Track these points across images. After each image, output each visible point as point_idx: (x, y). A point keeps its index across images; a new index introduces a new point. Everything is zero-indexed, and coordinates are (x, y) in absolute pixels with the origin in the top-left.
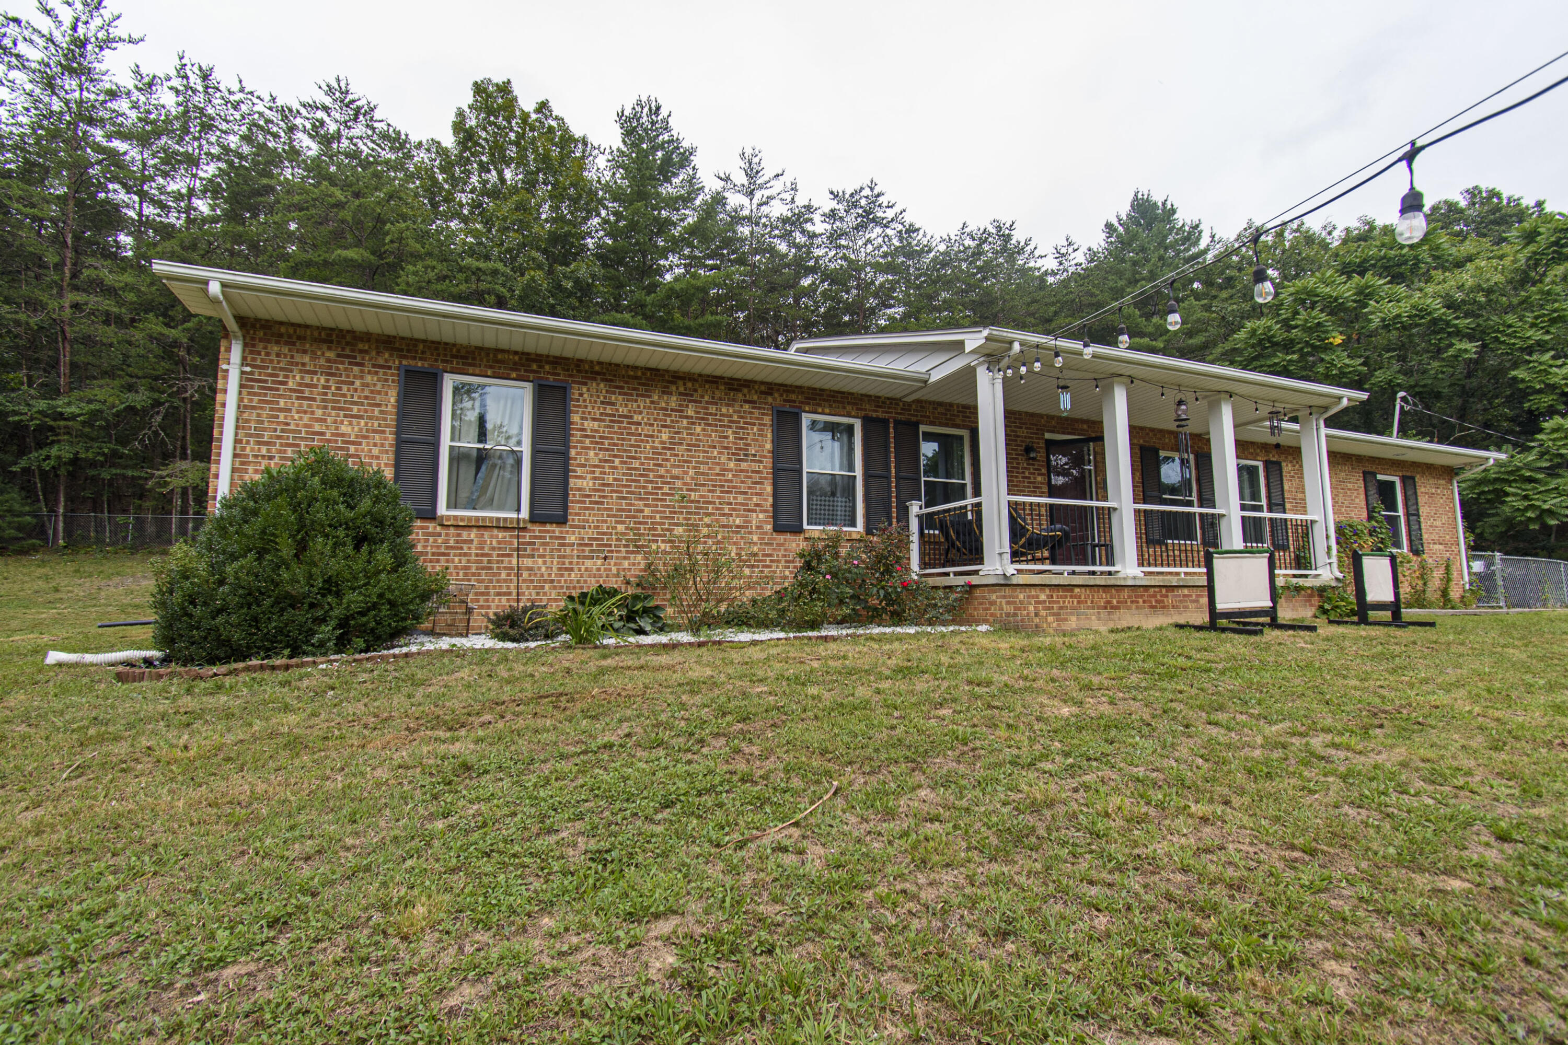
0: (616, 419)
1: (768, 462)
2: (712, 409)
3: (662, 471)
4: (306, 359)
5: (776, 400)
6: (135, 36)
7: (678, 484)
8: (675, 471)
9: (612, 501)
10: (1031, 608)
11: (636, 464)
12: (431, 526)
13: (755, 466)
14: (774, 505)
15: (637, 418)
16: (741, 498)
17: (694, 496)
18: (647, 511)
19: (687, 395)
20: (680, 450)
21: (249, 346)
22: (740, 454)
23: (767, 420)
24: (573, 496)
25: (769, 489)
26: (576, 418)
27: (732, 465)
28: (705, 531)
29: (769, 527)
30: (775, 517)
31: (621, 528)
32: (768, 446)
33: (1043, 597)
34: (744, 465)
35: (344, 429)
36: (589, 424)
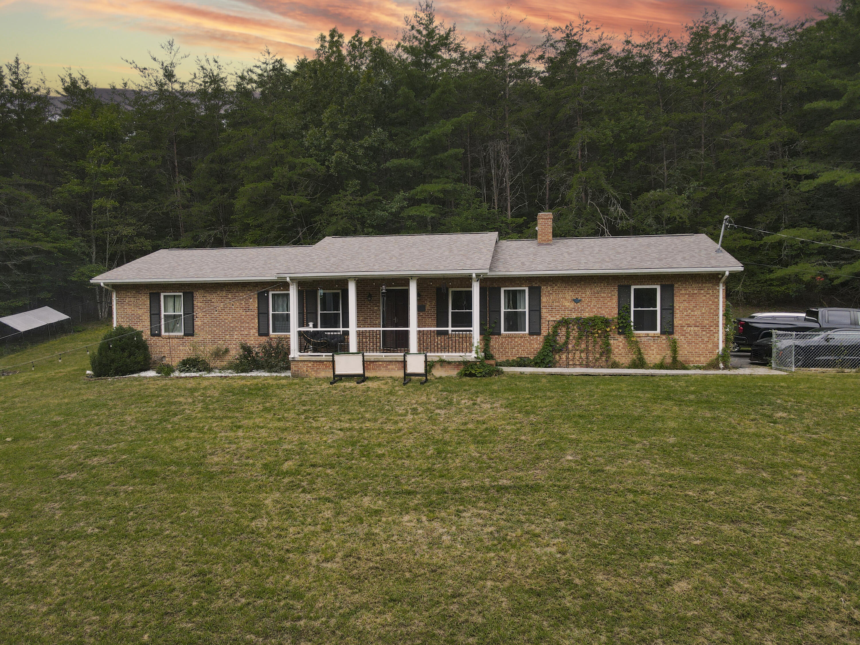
0: (207, 302)
1: (256, 311)
2: (237, 294)
3: (221, 317)
4: (129, 294)
5: (259, 288)
7: (226, 321)
8: (225, 317)
9: (207, 329)
10: (305, 369)
11: (213, 316)
12: (160, 338)
13: (252, 313)
14: (259, 327)
15: (213, 300)
16: (247, 325)
17: (232, 325)
18: (217, 331)
19: (229, 291)
20: (226, 310)
21: (117, 293)
22: (247, 309)
23: (256, 296)
24: (196, 327)
25: (257, 321)
26: (195, 303)
27: (244, 313)
28: (236, 337)
29: (257, 334)
30: (259, 331)
31: (210, 337)
32: (256, 305)
33: (310, 365)
34: (248, 313)
35: (139, 312)
36: (199, 304)
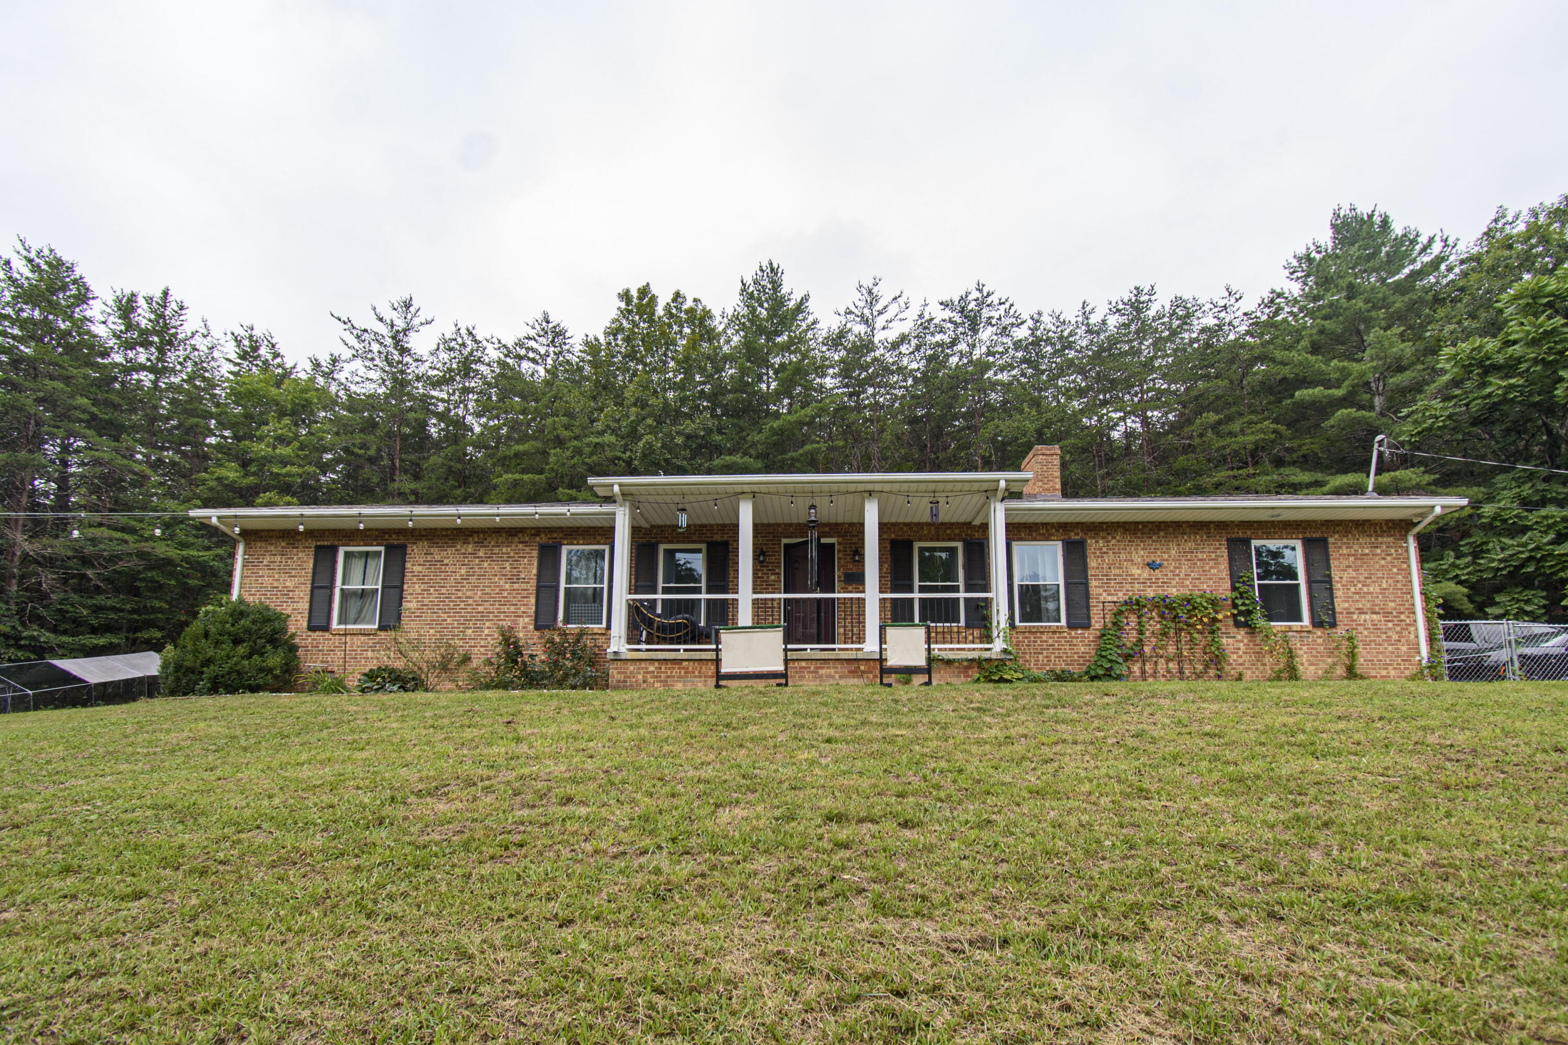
0: (432, 563)
1: (534, 582)
2: (496, 550)
3: (460, 594)
4: (272, 548)
5: (542, 539)
6: (429, 319)
7: (470, 601)
8: (469, 594)
9: (428, 616)
10: (640, 677)
11: (444, 591)
12: (327, 635)
13: (524, 586)
14: (537, 612)
15: (446, 561)
16: (512, 609)
17: (480, 609)
18: (449, 620)
19: (480, 544)
20: (473, 579)
21: (248, 545)
22: (514, 578)
23: (535, 554)
24: (405, 613)
25: (533, 601)
26: (408, 565)
27: (507, 586)
28: (486, 632)
29: (531, 627)
30: (536, 620)
31: (432, 631)
32: (535, 571)
33: (651, 668)
34: (516, 586)
35: (288, 584)
36: (417, 568)
